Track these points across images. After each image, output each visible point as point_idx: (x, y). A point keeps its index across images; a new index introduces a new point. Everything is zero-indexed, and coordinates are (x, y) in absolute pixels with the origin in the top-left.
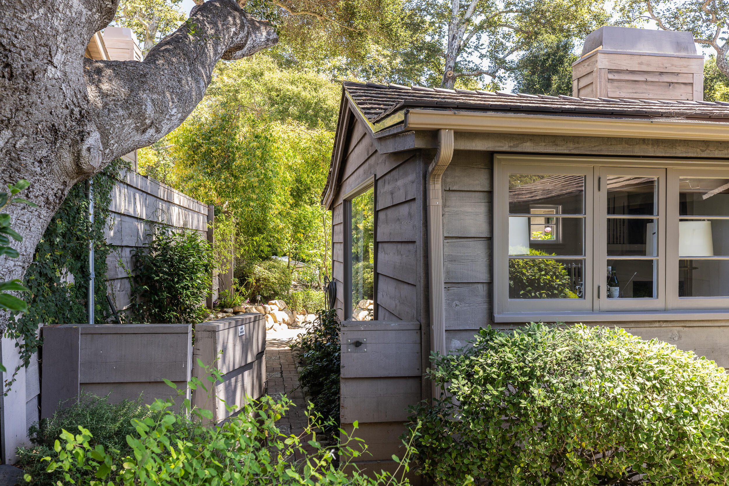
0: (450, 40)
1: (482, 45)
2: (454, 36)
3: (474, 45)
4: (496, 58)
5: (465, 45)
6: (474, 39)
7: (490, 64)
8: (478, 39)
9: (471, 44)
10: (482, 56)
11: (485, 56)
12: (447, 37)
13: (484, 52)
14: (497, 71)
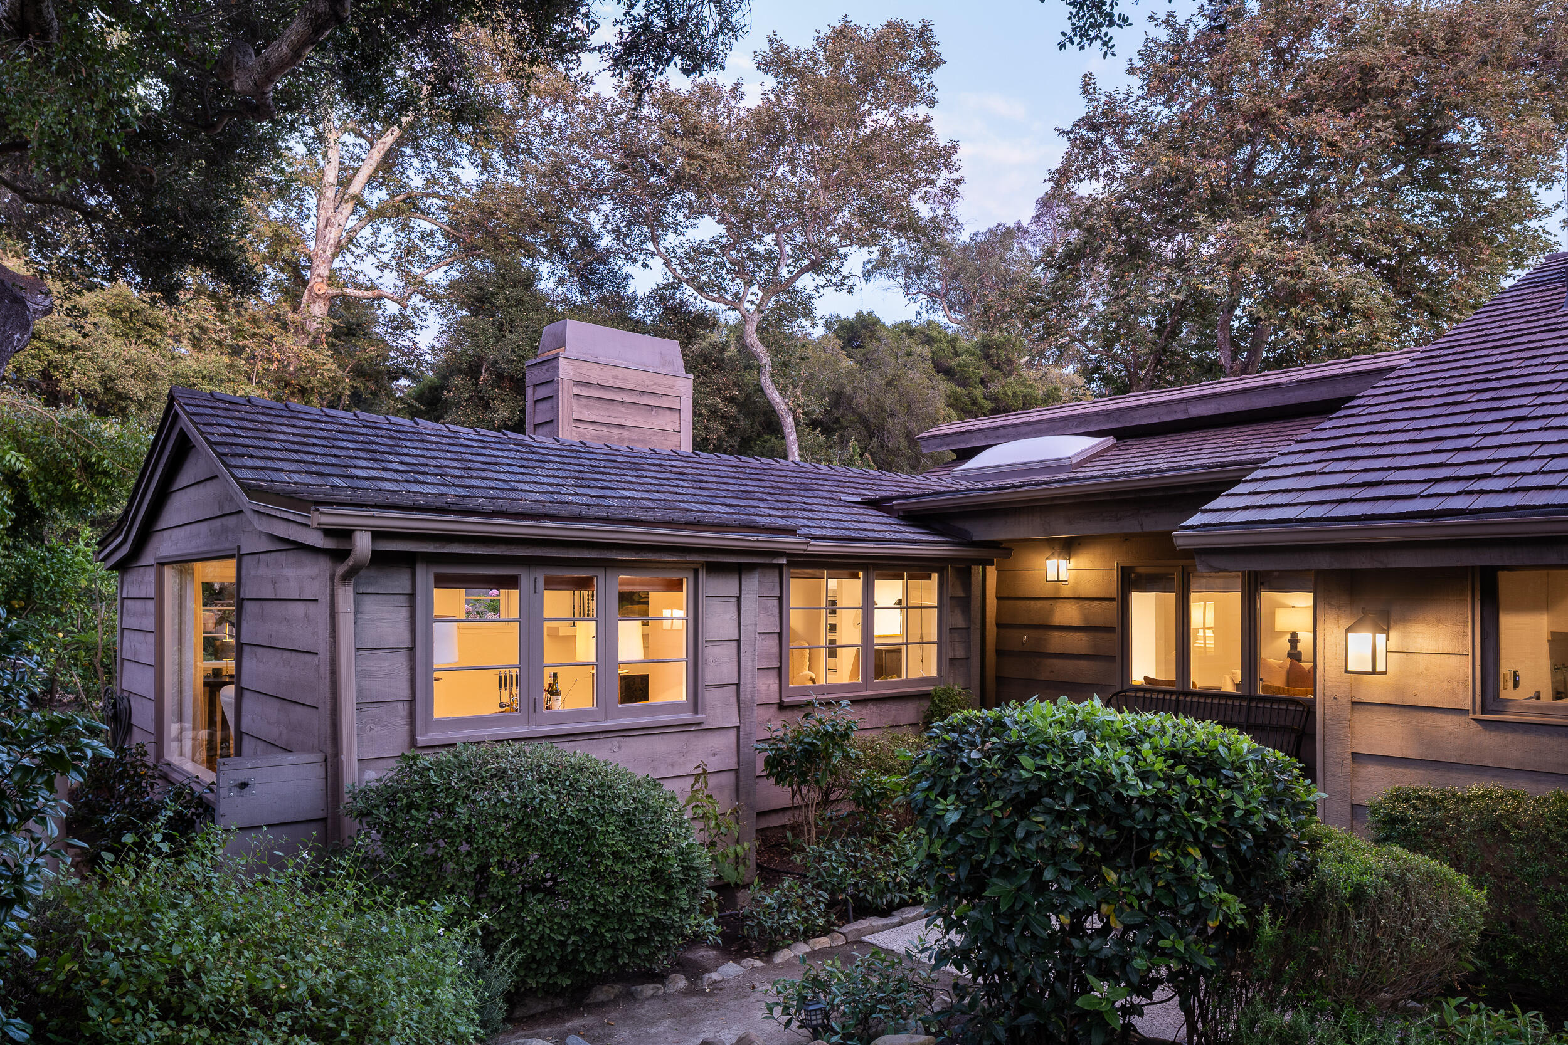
0: (321, 226)
1: (382, 246)
2: (328, 220)
3: (368, 243)
4: (408, 273)
5: (350, 241)
6: (367, 232)
7: (398, 283)
8: (376, 233)
9: (362, 241)
10: (382, 266)
11: (387, 266)
12: (313, 219)
13: (385, 258)
14: (410, 297)
